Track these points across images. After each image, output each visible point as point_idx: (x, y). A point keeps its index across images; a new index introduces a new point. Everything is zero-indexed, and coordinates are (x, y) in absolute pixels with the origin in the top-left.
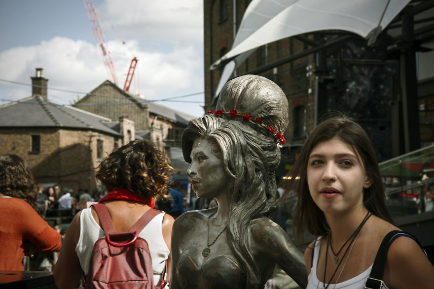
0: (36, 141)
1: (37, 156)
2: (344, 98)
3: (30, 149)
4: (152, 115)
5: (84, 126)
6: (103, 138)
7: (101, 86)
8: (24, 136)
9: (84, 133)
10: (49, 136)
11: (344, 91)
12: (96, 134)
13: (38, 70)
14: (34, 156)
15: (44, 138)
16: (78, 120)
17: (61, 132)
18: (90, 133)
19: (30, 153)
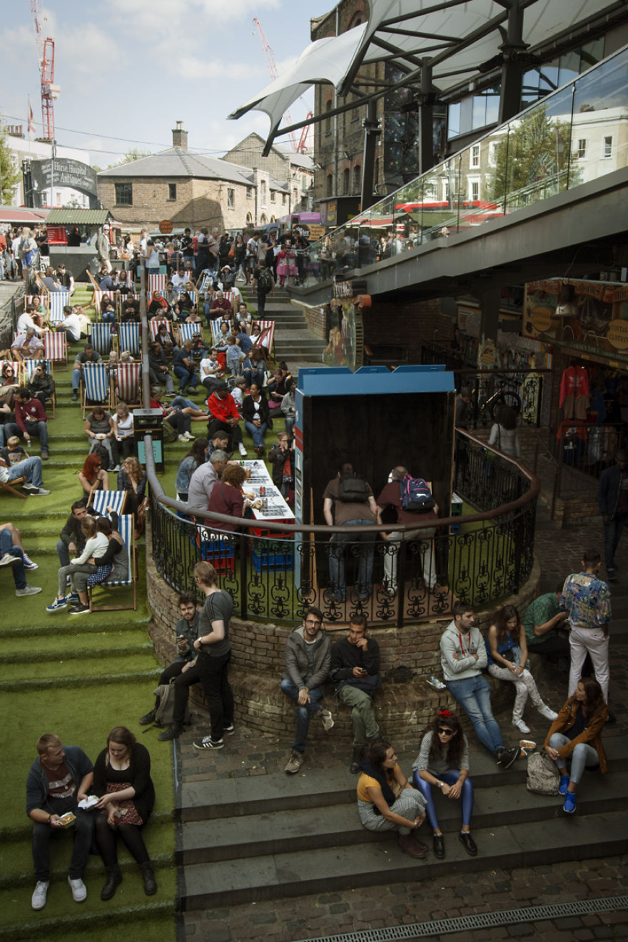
0: (173, 188)
1: (174, 203)
2: (412, 150)
3: (168, 197)
4: (293, 165)
5: (215, 176)
6: (233, 186)
7: (248, 138)
8: (162, 185)
9: (214, 182)
10: (183, 185)
11: (412, 144)
12: (227, 183)
13: (178, 122)
14: (171, 203)
15: (180, 187)
16: (210, 170)
17: (194, 181)
18: (220, 182)
19: (168, 201)
